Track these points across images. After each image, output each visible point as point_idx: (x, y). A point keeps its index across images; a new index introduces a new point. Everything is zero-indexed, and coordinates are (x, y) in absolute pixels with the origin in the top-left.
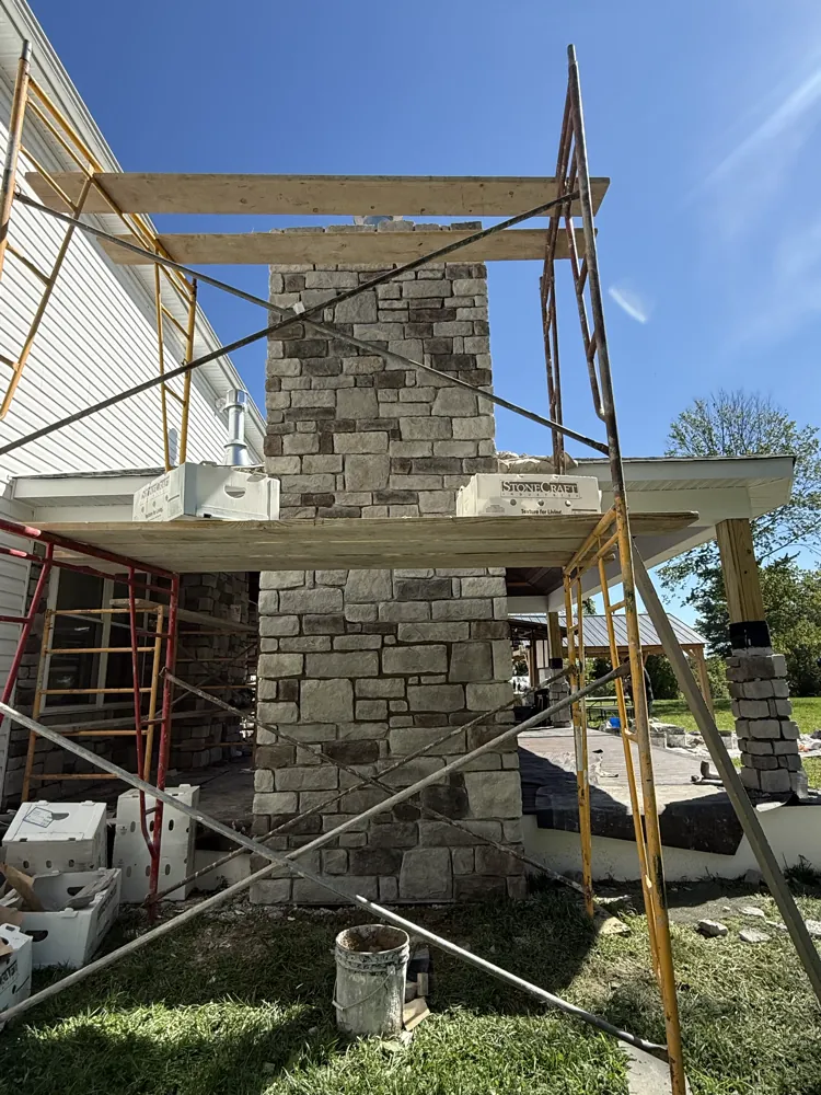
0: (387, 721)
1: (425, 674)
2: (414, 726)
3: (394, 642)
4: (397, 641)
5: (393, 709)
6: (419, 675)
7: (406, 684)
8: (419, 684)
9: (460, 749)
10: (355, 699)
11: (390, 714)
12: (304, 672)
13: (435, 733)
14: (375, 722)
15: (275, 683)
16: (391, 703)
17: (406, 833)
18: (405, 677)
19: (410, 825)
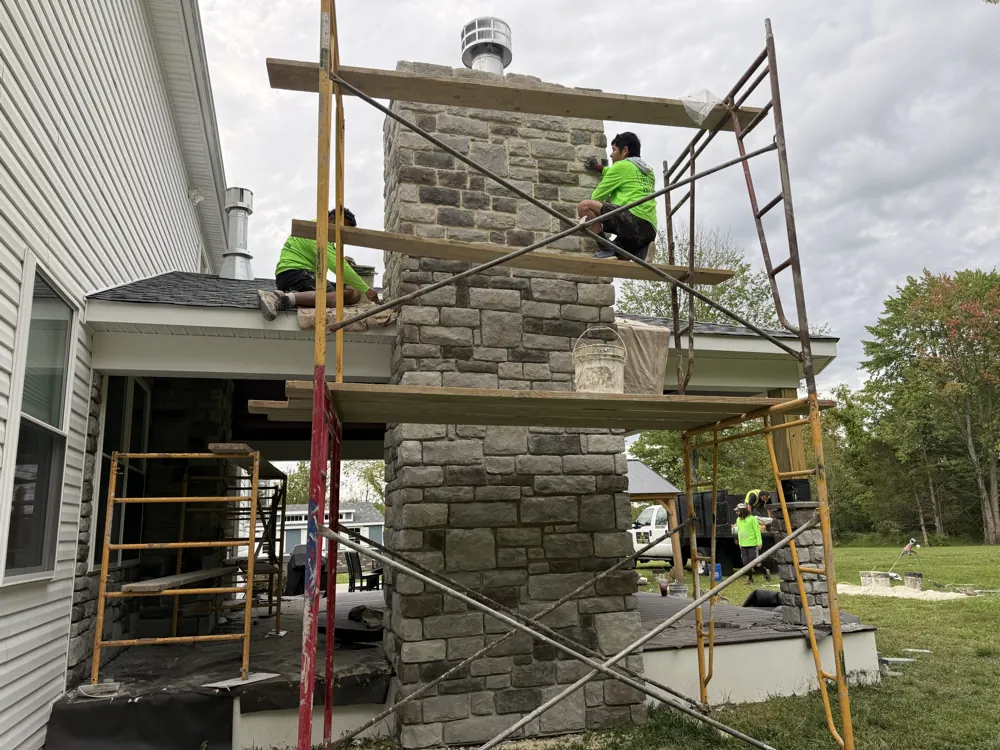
0: (525, 568)
1: (558, 524)
2: (551, 572)
3: (531, 493)
4: (534, 492)
5: (532, 556)
6: (554, 524)
7: (543, 534)
8: (554, 532)
9: (591, 592)
10: (497, 547)
11: (529, 560)
12: (449, 522)
13: (568, 578)
14: (517, 568)
15: (421, 533)
16: (531, 550)
17: (546, 673)
18: (542, 526)
19: (548, 663)
